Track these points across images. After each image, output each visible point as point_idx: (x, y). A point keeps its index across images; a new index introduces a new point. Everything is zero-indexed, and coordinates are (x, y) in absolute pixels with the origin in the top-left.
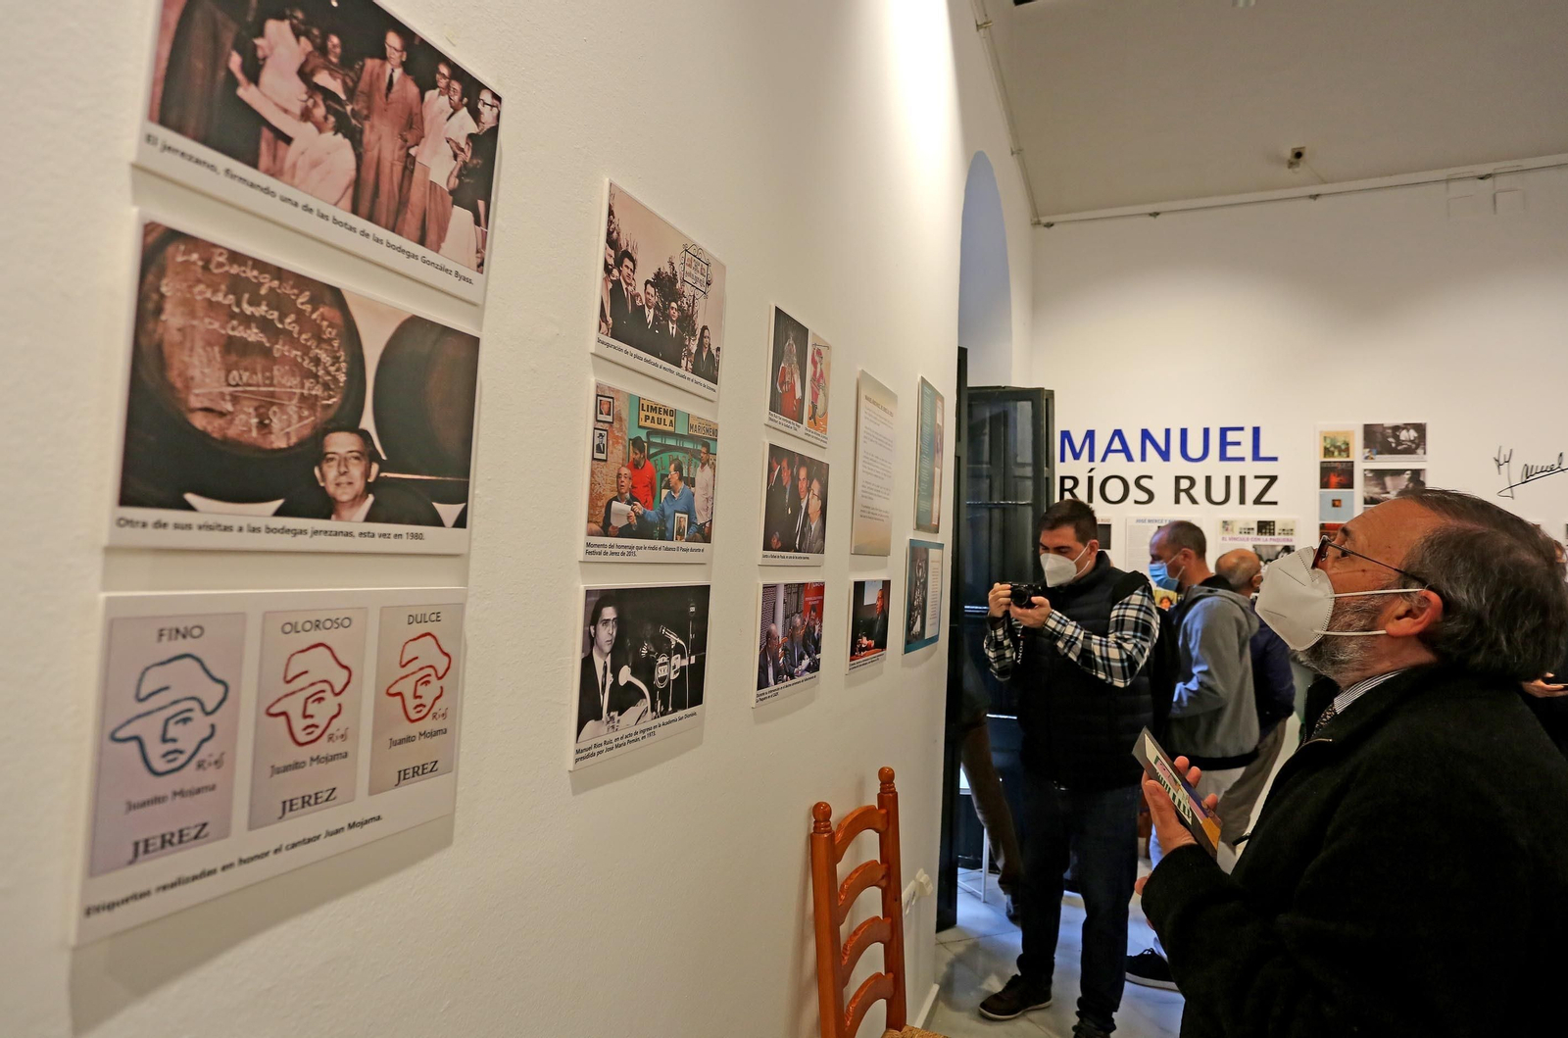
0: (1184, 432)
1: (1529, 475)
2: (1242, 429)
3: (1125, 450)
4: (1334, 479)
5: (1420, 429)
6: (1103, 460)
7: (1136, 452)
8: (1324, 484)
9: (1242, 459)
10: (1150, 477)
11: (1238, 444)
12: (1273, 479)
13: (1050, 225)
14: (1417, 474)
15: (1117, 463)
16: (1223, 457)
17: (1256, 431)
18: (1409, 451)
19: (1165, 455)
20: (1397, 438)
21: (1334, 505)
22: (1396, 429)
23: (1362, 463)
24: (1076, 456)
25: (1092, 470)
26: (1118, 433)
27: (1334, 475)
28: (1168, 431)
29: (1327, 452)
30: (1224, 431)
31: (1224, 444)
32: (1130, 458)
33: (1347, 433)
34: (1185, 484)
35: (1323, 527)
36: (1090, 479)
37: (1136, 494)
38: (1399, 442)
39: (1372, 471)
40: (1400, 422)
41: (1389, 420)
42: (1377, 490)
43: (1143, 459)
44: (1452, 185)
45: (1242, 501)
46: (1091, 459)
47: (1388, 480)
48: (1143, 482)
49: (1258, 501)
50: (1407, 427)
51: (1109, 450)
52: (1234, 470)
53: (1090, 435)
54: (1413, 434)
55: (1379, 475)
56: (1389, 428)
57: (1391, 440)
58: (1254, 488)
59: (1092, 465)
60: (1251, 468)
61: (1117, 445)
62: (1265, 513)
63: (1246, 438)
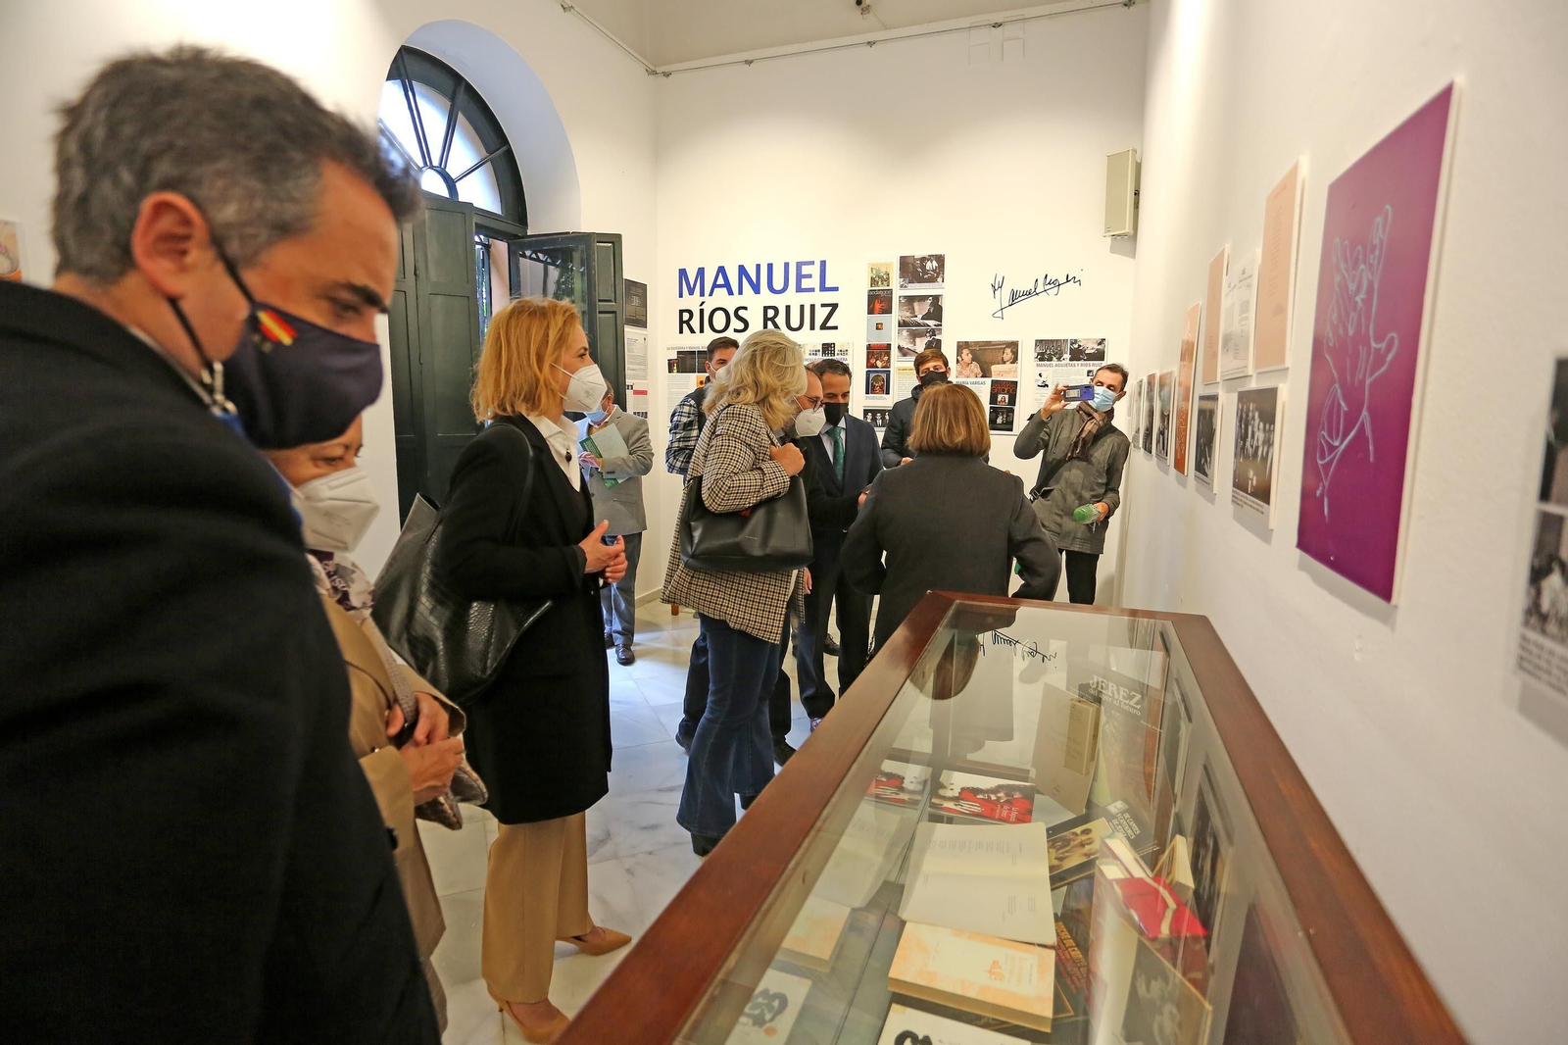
0: (770, 266)
1: (1014, 297)
2: (812, 263)
3: (727, 285)
4: (878, 306)
5: (940, 259)
6: (711, 294)
7: (735, 288)
8: (871, 311)
9: (812, 290)
10: (746, 308)
11: (810, 276)
12: (834, 306)
13: (667, 75)
14: (936, 298)
15: (721, 298)
16: (799, 289)
17: (823, 264)
18: (932, 280)
19: (756, 289)
20: (923, 267)
21: (877, 329)
22: (923, 260)
23: (898, 290)
24: (691, 292)
25: (703, 303)
26: (721, 270)
27: (878, 302)
28: (758, 267)
29: (873, 282)
30: (799, 265)
31: (800, 277)
32: (731, 293)
33: (888, 265)
34: (771, 313)
35: (869, 347)
36: (702, 311)
37: (736, 324)
38: (925, 272)
39: (905, 297)
40: (925, 253)
41: (919, 253)
42: (908, 314)
43: (741, 292)
44: (974, 32)
45: (812, 328)
46: (702, 294)
47: (916, 305)
48: (741, 313)
49: (824, 327)
50: (931, 258)
51: (715, 286)
52: (807, 299)
53: (701, 272)
54: (935, 264)
55: (910, 300)
56: (917, 259)
57: (919, 270)
58: (821, 314)
59: (702, 299)
60: (820, 298)
61: (721, 281)
62: (828, 337)
63: (815, 270)
